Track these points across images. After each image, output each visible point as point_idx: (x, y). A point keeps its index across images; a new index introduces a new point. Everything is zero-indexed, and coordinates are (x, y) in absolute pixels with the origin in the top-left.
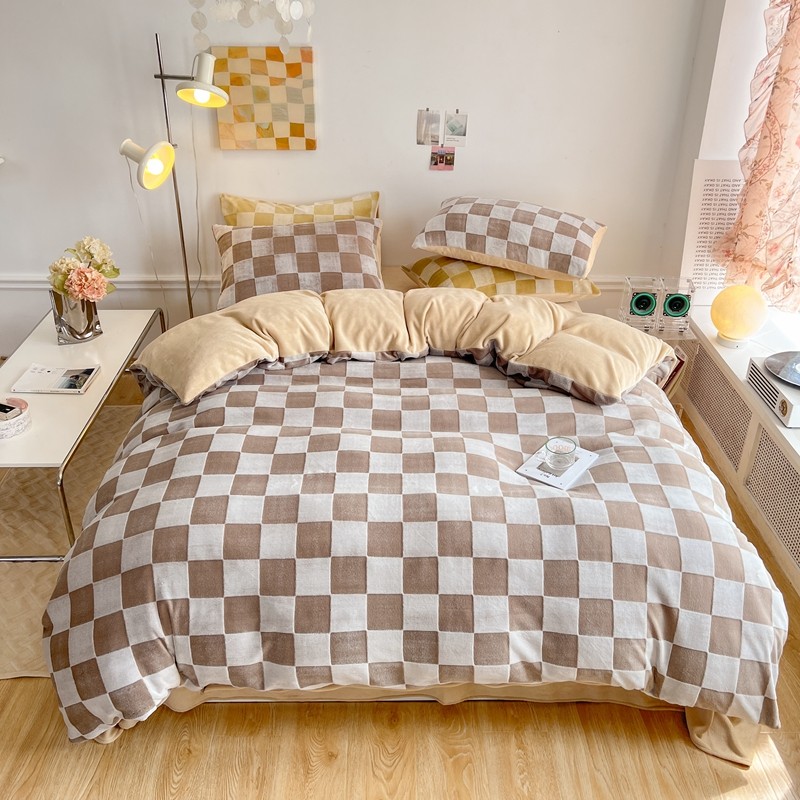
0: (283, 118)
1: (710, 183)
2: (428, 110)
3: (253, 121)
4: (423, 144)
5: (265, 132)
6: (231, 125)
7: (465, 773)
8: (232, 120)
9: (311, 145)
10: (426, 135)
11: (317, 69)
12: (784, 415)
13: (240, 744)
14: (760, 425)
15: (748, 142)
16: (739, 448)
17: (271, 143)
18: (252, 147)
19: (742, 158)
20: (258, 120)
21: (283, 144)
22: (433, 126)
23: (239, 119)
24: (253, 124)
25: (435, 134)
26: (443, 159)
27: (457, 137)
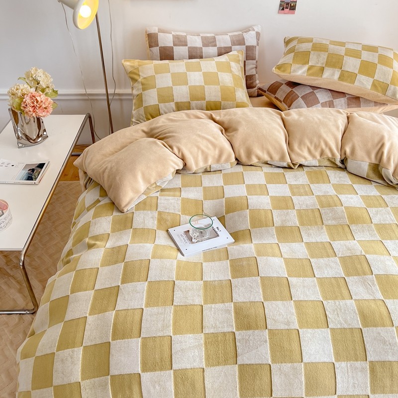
26: (288, 6)
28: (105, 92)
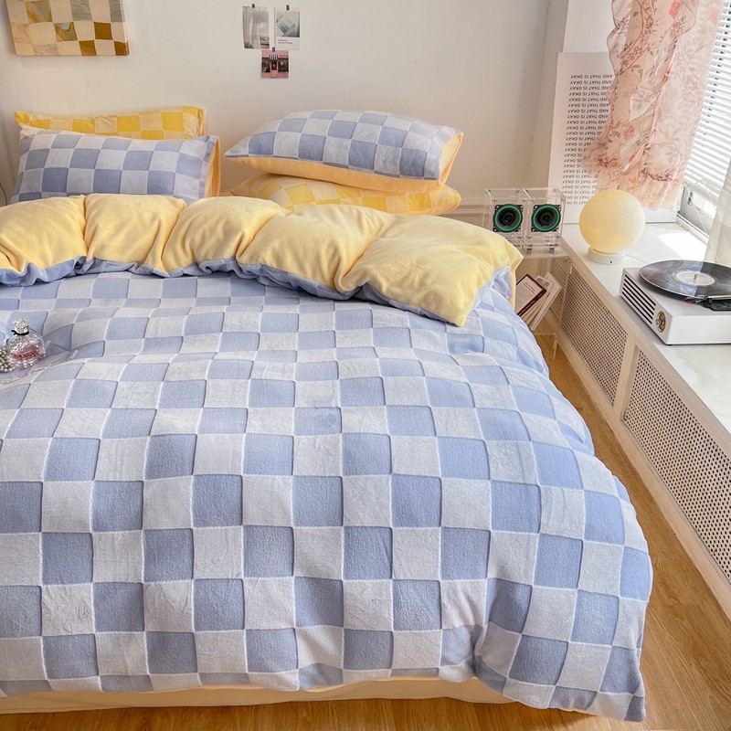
0: (86, 16)
1: (577, 81)
2: (253, 6)
3: (51, 20)
4: (251, 47)
5: (67, 33)
6: (25, 26)
8: (26, 19)
9: (121, 49)
10: (254, 37)
12: (662, 330)
14: (636, 347)
15: (618, 26)
16: (615, 379)
17: (74, 47)
18: (53, 52)
19: (611, 47)
20: (56, 19)
21: (88, 49)
22: (262, 25)
23: (35, 19)
24: (52, 24)
25: (264, 35)
26: (276, 66)
27: (290, 39)
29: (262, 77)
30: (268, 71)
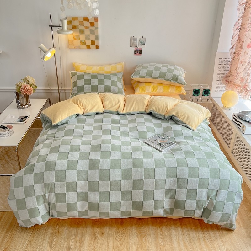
0: (89, 39)
1: (221, 59)
2: (133, 36)
3: (79, 40)
4: (132, 47)
5: (83, 43)
6: (73, 41)
7: (144, 239)
8: (73, 39)
9: (97, 47)
10: (133, 44)
11: (100, 24)
12: (243, 130)
13: (74, 230)
14: (236, 134)
15: (232, 47)
16: (230, 141)
17: (85, 47)
18: (79, 48)
19: (231, 52)
20: (81, 39)
21: (89, 47)
22: (135, 41)
23: (75, 39)
24: (79, 41)
25: (136, 44)
26: (138, 52)
27: (142, 45)
28: (58, 89)
29: (134, 55)
30: (136, 53)
